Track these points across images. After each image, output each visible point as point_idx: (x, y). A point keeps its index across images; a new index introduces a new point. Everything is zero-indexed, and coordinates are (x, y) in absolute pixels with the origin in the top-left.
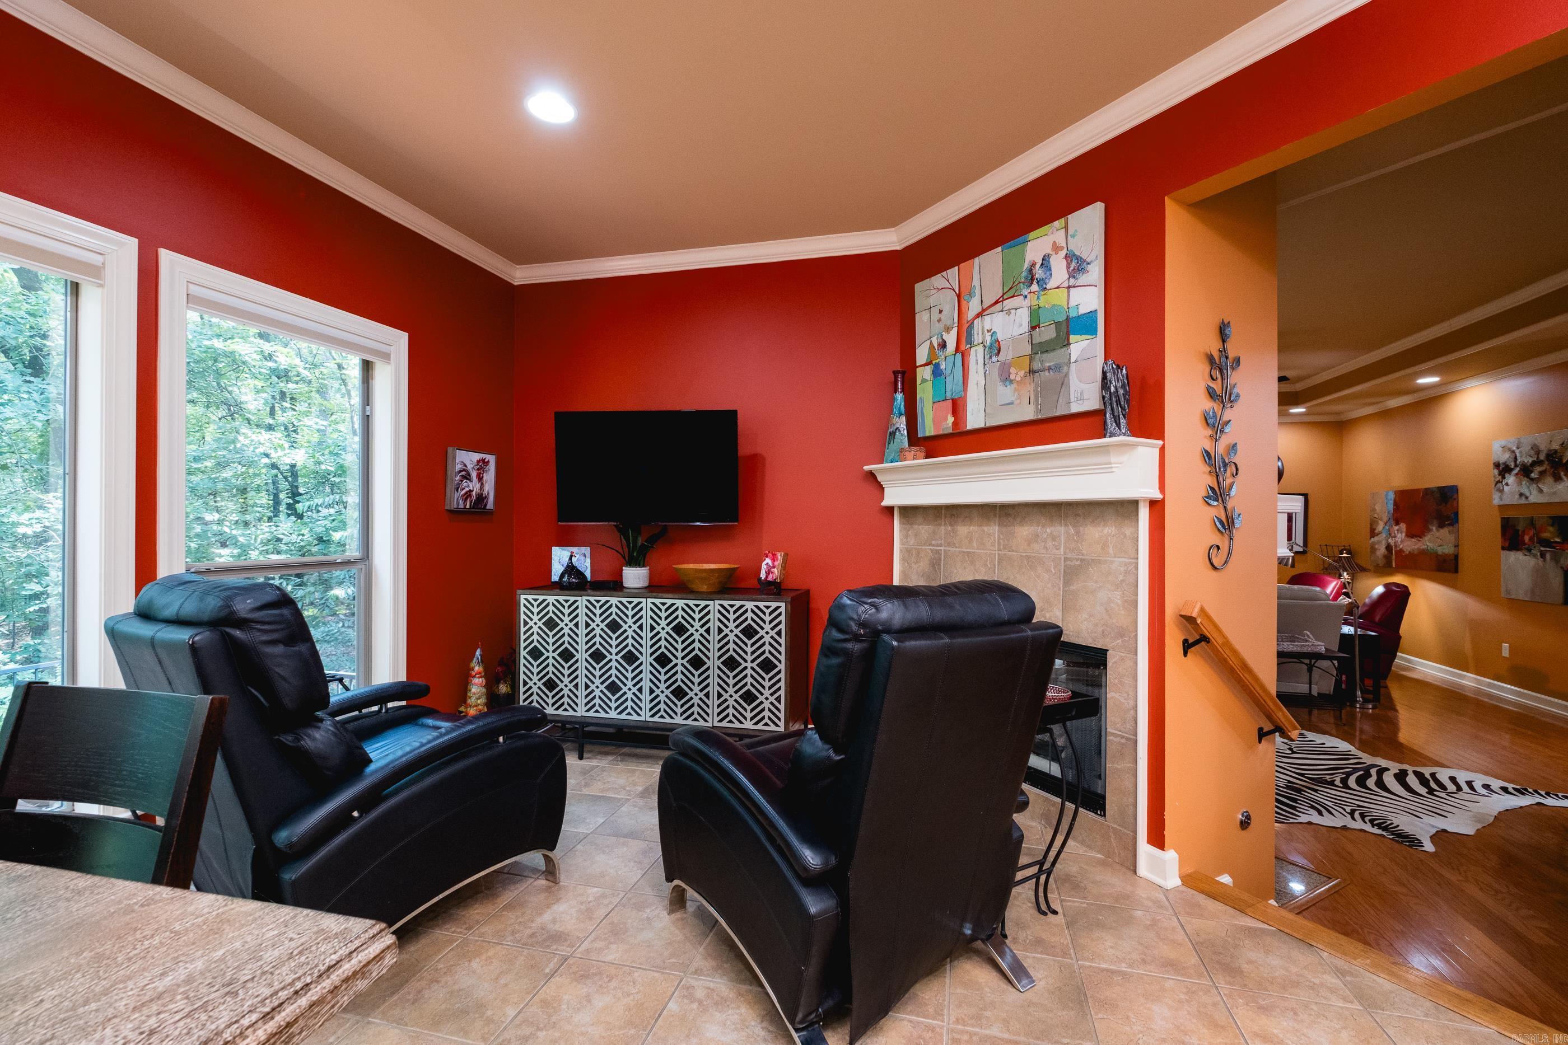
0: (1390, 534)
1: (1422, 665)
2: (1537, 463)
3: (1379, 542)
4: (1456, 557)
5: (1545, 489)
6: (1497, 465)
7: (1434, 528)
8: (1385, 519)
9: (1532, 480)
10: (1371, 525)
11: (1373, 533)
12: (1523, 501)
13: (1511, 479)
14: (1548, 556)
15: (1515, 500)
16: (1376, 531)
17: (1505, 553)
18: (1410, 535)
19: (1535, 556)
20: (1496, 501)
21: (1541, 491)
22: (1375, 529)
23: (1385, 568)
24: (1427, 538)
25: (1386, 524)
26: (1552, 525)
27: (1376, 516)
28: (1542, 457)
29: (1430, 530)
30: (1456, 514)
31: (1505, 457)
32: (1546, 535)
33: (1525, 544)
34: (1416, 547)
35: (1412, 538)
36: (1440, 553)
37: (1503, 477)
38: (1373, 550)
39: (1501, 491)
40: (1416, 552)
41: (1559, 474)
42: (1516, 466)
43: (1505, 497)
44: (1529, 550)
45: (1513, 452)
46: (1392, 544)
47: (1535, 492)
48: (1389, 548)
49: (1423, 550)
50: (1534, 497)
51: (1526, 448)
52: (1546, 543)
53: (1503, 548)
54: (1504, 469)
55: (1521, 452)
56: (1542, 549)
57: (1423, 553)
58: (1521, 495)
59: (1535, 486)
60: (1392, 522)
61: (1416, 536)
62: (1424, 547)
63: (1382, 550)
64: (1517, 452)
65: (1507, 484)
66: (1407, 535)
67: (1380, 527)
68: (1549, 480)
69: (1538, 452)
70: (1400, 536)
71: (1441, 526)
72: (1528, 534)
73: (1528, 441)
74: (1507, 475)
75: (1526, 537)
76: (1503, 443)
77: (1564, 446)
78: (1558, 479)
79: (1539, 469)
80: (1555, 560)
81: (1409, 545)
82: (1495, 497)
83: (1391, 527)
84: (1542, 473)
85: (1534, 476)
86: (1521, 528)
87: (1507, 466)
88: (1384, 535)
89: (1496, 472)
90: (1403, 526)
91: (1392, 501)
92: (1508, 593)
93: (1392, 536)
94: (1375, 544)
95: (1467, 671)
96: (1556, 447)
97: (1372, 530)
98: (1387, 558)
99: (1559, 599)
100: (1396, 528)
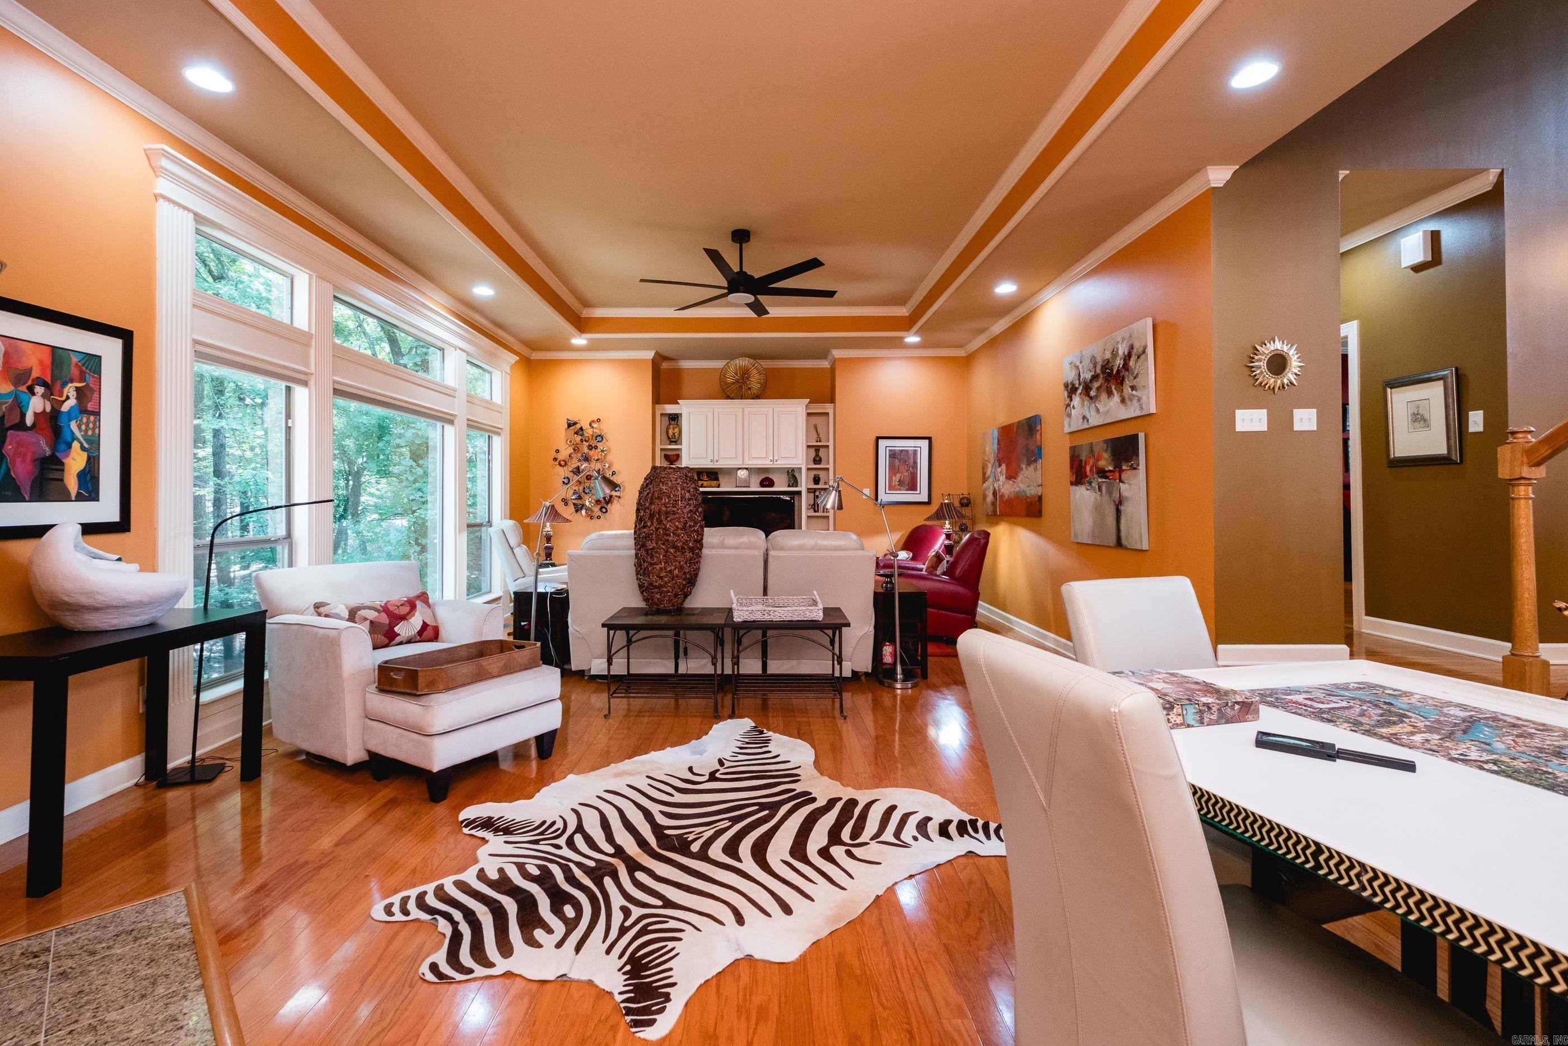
0: (995, 478)
2: (1095, 378)
3: (988, 488)
4: (1040, 498)
5: (1101, 408)
6: (1067, 386)
7: (1024, 466)
8: (992, 461)
9: (1091, 398)
10: (982, 469)
11: (984, 479)
12: (1086, 426)
13: (1076, 400)
14: (1104, 489)
15: (1080, 425)
16: (986, 476)
17: (1074, 488)
18: (1009, 477)
19: (1094, 489)
20: (1067, 430)
21: (1098, 411)
23: (993, 516)
24: (1019, 479)
25: (992, 467)
26: (1106, 451)
27: (987, 458)
28: (1098, 371)
29: (1021, 469)
30: (1040, 448)
31: (1070, 376)
32: (1102, 463)
33: (1087, 477)
34: (1013, 490)
35: (1010, 479)
36: (1028, 495)
37: (1071, 400)
38: (984, 497)
39: (1069, 416)
40: (1013, 496)
41: (1111, 388)
42: (1080, 384)
43: (1072, 422)
44: (1090, 483)
45: (1077, 368)
46: (997, 489)
47: (1093, 412)
48: (995, 494)
49: (1017, 493)
50: (1095, 420)
51: (1087, 362)
52: (1102, 473)
53: (1072, 484)
54: (1071, 390)
55: (1083, 367)
56: (1100, 480)
57: (1018, 496)
58: (1084, 417)
59: (1093, 405)
60: (997, 464)
61: (1013, 478)
62: (1018, 489)
63: (990, 498)
64: (1080, 367)
65: (1074, 407)
66: (1007, 478)
67: (989, 471)
68: (1104, 396)
69: (1095, 365)
70: (1002, 478)
71: (1029, 464)
72: (1089, 464)
73: (1087, 353)
74: (1073, 396)
75: (1088, 468)
76: (1070, 359)
77: (1114, 354)
78: (1110, 394)
79: (1096, 385)
80: (1110, 493)
81: (1007, 489)
82: (1066, 423)
83: (996, 469)
84: (1098, 389)
85: (1093, 393)
86: (1083, 458)
87: (1073, 385)
88: (991, 480)
89: (1066, 394)
90: (1004, 466)
91: (996, 441)
92: (1076, 536)
93: (997, 480)
94: (985, 490)
95: (1049, 630)
96: (1108, 355)
97: (984, 474)
98: (994, 504)
99: (1112, 541)
100: (999, 470)
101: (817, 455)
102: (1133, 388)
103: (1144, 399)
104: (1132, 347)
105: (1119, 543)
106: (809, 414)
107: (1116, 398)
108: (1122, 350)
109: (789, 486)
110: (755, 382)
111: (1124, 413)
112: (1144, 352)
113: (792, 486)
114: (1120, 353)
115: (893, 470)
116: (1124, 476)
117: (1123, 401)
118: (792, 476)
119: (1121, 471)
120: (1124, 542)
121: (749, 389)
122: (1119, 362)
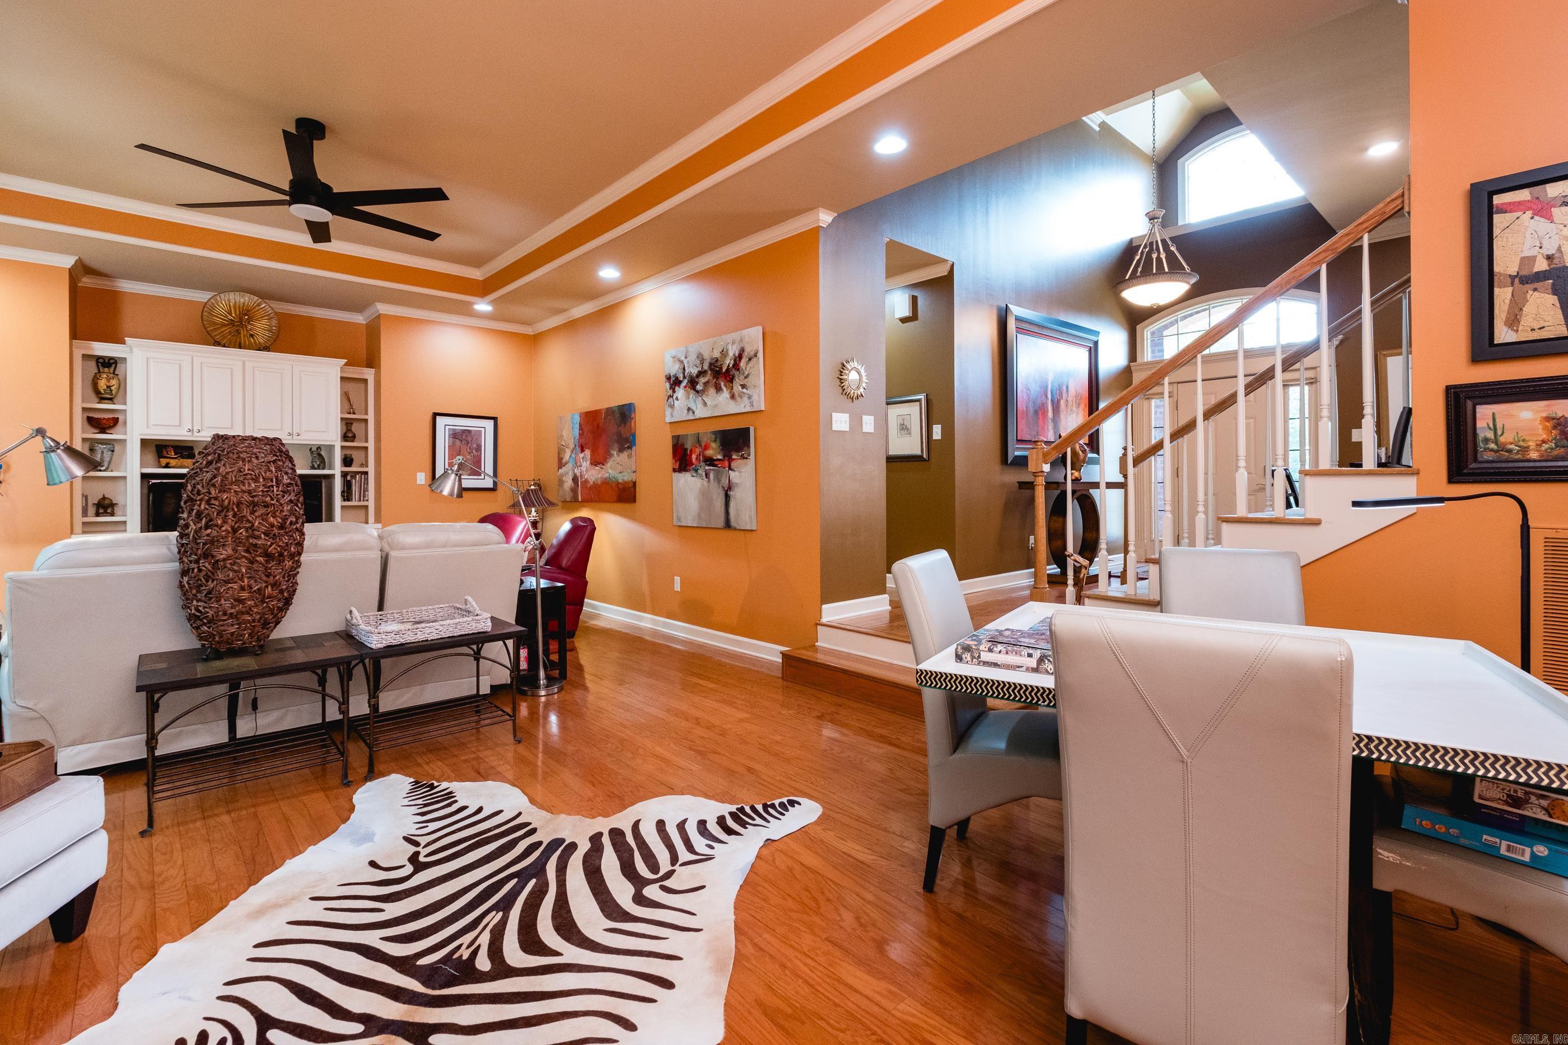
0: (576, 463)
1: (606, 610)
2: (702, 373)
3: (567, 473)
4: (635, 483)
5: (709, 403)
6: (668, 378)
7: (615, 453)
8: (572, 446)
9: (697, 392)
10: (559, 454)
11: (561, 464)
12: (691, 417)
13: (680, 392)
14: (712, 476)
15: (685, 416)
16: (564, 461)
17: (676, 475)
18: (595, 463)
19: (701, 476)
20: (668, 419)
21: (705, 404)
22: (562, 459)
23: (573, 502)
24: (609, 465)
25: (572, 452)
26: (715, 441)
27: (564, 444)
28: (706, 367)
29: (611, 456)
30: (634, 435)
31: (674, 369)
32: (709, 453)
33: (693, 464)
34: (600, 476)
35: (596, 465)
36: (620, 481)
37: (674, 392)
38: (561, 482)
39: (672, 406)
40: (599, 482)
41: (720, 384)
42: (684, 377)
43: (675, 413)
44: (696, 471)
45: (682, 362)
46: (578, 474)
47: (700, 405)
48: (575, 479)
49: (606, 479)
50: (700, 412)
51: (693, 357)
52: (710, 461)
53: (674, 470)
54: (675, 382)
55: (688, 362)
56: (707, 468)
57: (606, 483)
58: (689, 409)
59: (700, 398)
60: (578, 449)
61: (599, 464)
62: (607, 475)
63: (569, 483)
64: (685, 362)
65: (677, 399)
66: (592, 463)
67: (567, 456)
68: (712, 391)
69: (702, 362)
70: (586, 464)
71: (621, 450)
72: (695, 453)
73: (693, 350)
74: (677, 388)
75: (694, 457)
76: (673, 352)
77: (724, 353)
78: (718, 389)
79: (703, 380)
80: (718, 480)
81: (593, 475)
82: (668, 411)
83: (577, 454)
84: (706, 384)
85: (699, 387)
86: (688, 446)
87: (677, 378)
88: (570, 465)
89: (668, 385)
90: (588, 452)
91: (578, 426)
92: (679, 519)
93: (577, 465)
94: (562, 475)
95: (645, 612)
96: (717, 354)
97: (560, 459)
98: (574, 490)
99: (720, 522)
100: (582, 455)
101: (349, 430)
102: (743, 386)
103: (755, 397)
104: (742, 350)
105: (728, 525)
106: (342, 378)
107: (726, 394)
108: (733, 351)
109: (313, 468)
110: (261, 328)
111: (733, 408)
112: (756, 355)
113: (319, 468)
114: (731, 354)
115: (453, 452)
116: (733, 464)
117: (733, 397)
118: (319, 455)
119: (730, 460)
120: (733, 523)
121: (252, 336)
122: (729, 362)
